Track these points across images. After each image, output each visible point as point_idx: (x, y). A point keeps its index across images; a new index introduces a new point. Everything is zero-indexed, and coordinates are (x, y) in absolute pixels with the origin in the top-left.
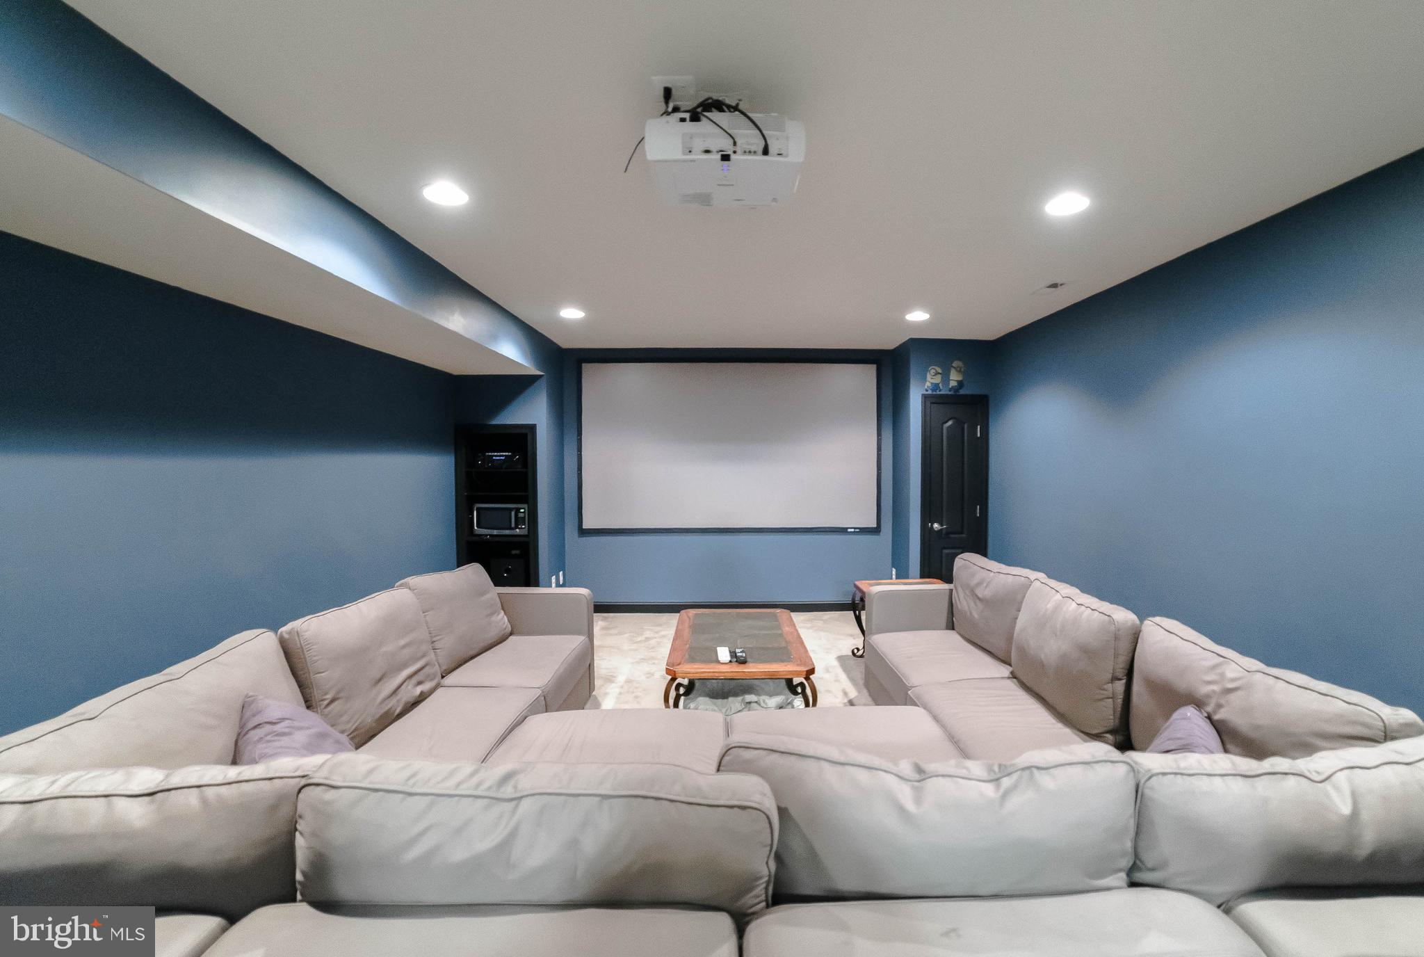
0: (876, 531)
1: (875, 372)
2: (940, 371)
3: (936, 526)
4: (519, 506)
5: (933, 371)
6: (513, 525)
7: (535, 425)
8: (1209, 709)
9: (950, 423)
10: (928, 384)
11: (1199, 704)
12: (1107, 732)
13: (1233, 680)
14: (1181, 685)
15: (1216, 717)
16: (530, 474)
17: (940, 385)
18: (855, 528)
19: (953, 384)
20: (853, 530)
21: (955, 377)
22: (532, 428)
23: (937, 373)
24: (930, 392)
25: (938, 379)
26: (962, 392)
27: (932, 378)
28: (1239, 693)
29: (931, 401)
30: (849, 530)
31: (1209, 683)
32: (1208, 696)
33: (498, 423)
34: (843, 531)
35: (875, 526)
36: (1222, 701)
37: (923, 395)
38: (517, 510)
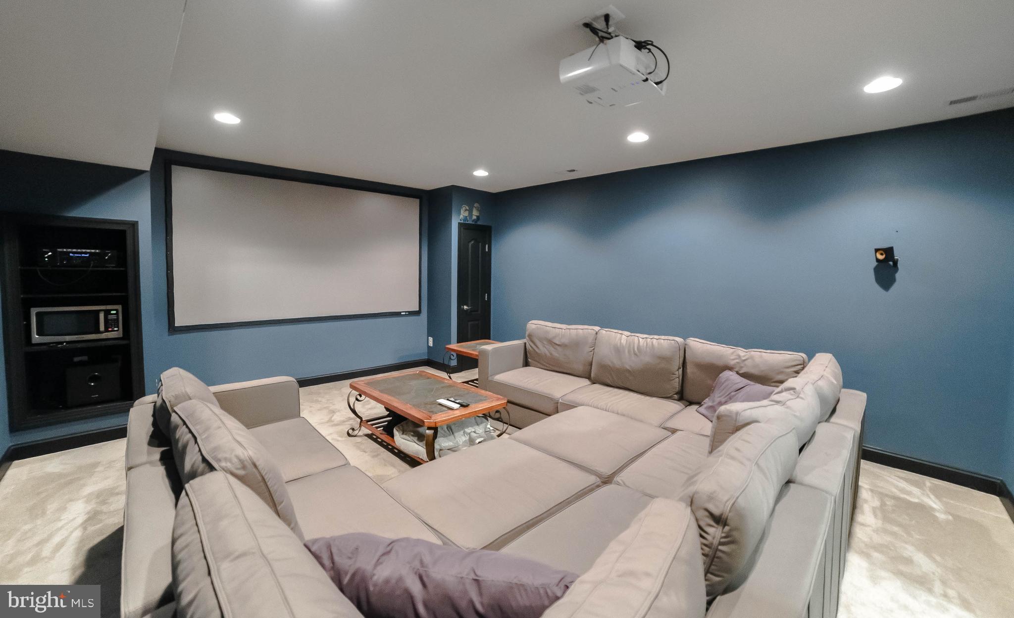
0: (417, 313)
1: (418, 203)
2: (468, 209)
3: (465, 307)
4: (109, 307)
5: (464, 208)
6: (102, 328)
7: (137, 222)
8: (736, 370)
9: (473, 242)
10: (461, 216)
11: (730, 368)
12: (674, 394)
13: (744, 356)
14: (720, 363)
15: (741, 372)
16: (130, 274)
17: (468, 218)
18: (406, 312)
19: (474, 217)
20: (404, 313)
21: (475, 213)
22: (134, 225)
23: (466, 210)
24: (462, 222)
25: (466, 214)
26: (479, 223)
27: (464, 214)
28: (748, 360)
29: (464, 227)
30: (402, 313)
31: (733, 360)
32: (735, 364)
33: (74, 216)
34: (398, 314)
35: (418, 310)
36: (742, 365)
37: (459, 223)
38: (107, 312)
